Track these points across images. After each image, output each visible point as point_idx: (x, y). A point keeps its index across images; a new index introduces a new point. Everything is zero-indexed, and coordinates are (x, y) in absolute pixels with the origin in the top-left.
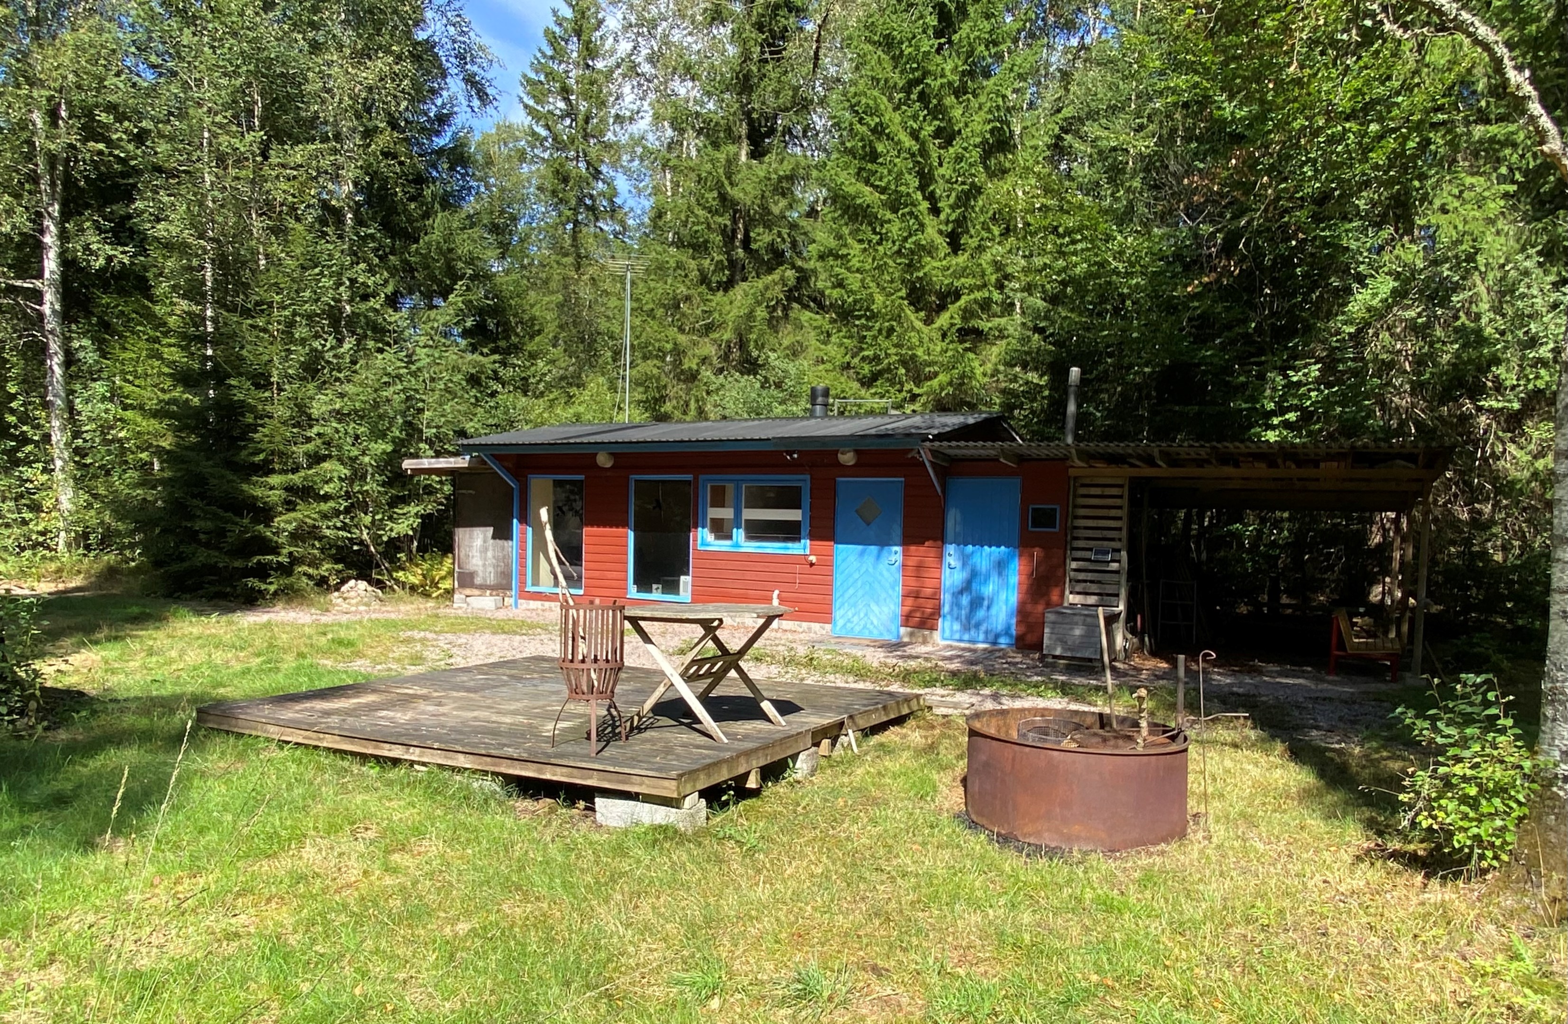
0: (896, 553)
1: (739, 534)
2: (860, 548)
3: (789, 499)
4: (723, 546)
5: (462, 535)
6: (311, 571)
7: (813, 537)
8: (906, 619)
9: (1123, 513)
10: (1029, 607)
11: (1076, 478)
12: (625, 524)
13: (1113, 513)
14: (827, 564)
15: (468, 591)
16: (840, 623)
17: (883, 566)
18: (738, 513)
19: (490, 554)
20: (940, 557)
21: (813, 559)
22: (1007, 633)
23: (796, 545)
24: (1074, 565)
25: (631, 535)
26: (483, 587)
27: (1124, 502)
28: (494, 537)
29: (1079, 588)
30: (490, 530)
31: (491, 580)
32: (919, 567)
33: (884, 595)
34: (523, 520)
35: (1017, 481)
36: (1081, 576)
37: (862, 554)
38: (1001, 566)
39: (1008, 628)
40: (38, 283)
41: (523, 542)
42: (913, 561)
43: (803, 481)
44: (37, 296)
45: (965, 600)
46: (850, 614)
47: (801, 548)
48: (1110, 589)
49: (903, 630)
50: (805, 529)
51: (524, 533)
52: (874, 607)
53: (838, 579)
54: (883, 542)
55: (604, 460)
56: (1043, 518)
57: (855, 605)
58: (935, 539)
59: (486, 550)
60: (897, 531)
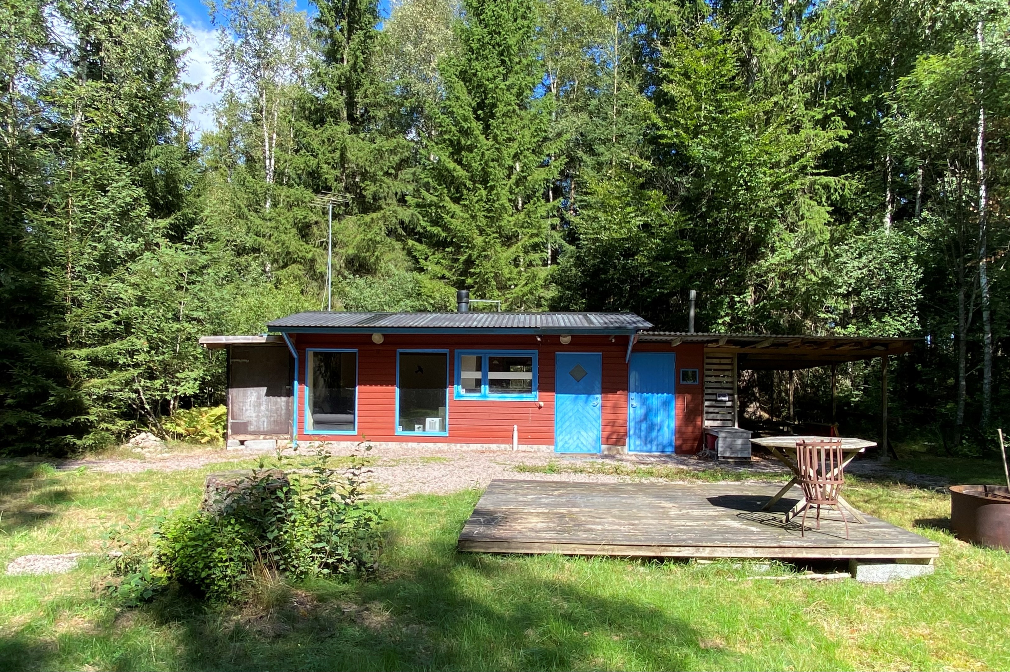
0: (597, 399)
1: (485, 389)
2: (574, 396)
4: (473, 397)
5: (234, 393)
7: (542, 389)
8: (607, 440)
10: (683, 429)
11: (705, 354)
12: (392, 383)
13: (727, 373)
14: (550, 406)
16: (560, 444)
17: (589, 408)
18: (485, 375)
19: (263, 408)
20: (627, 401)
21: (542, 404)
22: (670, 445)
23: (529, 395)
24: (707, 403)
25: (397, 390)
26: (257, 433)
28: (267, 395)
29: (711, 416)
30: (264, 389)
31: (265, 426)
33: (590, 425)
35: (673, 355)
36: (711, 410)
39: (671, 442)
42: (609, 404)
43: (533, 354)
45: (644, 426)
46: (567, 438)
47: (533, 397)
48: (729, 417)
49: (604, 447)
50: (535, 385)
51: (302, 391)
52: (583, 433)
53: (558, 417)
54: (589, 392)
55: (377, 338)
57: (570, 433)
58: (623, 390)
59: (260, 405)
60: (598, 385)
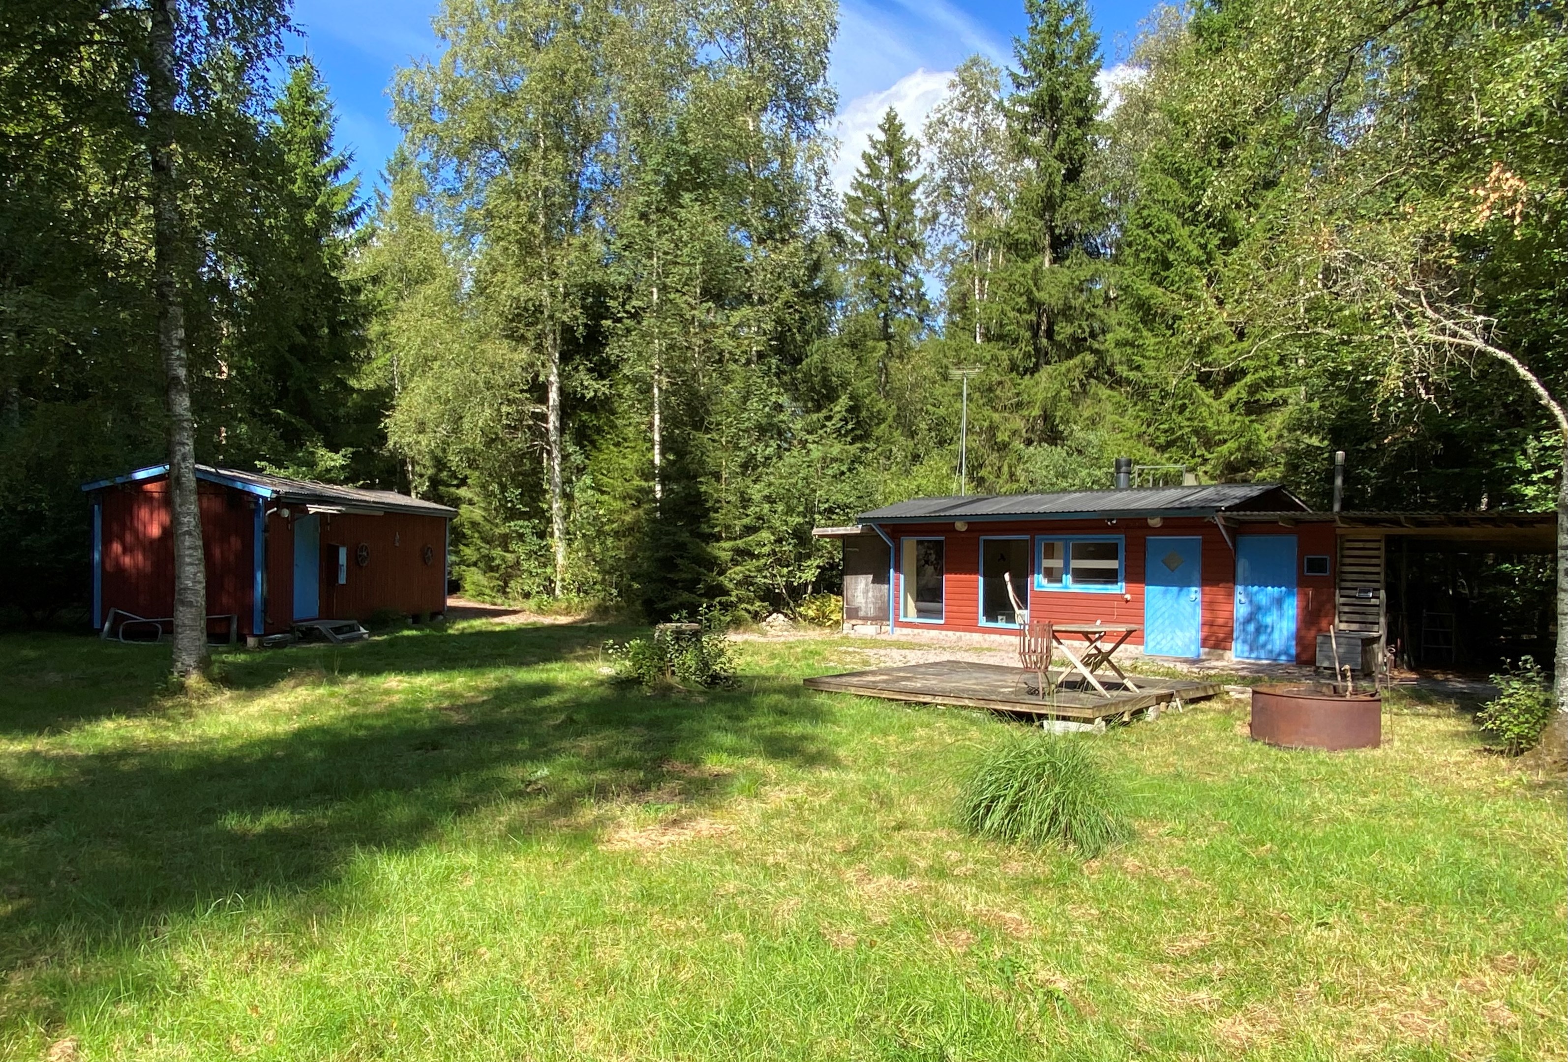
0: (1194, 593)
1: (1068, 579)
2: (1162, 588)
3: (1109, 552)
4: (1054, 587)
5: (848, 580)
6: (749, 607)
7: (1129, 580)
8: (1204, 642)
9: (1381, 561)
10: (1303, 633)
11: (1342, 536)
12: (976, 572)
13: (1374, 561)
14: (1139, 600)
15: (854, 622)
16: (1151, 644)
17: (1183, 601)
18: (1067, 564)
19: (870, 594)
20: (1231, 595)
21: (1128, 597)
22: (1286, 653)
23: (1114, 587)
24: (1342, 600)
25: (981, 579)
26: (865, 619)
27: (1382, 553)
28: (873, 582)
29: (1344, 618)
30: (871, 577)
31: (871, 613)
32: (1211, 603)
33: (1186, 624)
34: (898, 570)
35: (1294, 539)
36: (1346, 609)
37: (1165, 593)
38: (1279, 602)
39: (1288, 648)
40: (544, 408)
41: (897, 585)
42: (1207, 598)
43: (1120, 539)
44: (544, 418)
45: (1251, 628)
46: (1159, 638)
47: (1119, 588)
48: (1371, 618)
49: (1202, 650)
50: (1121, 575)
51: (898, 579)
52: (1179, 633)
53: (1148, 613)
54: (1183, 583)
55: (960, 526)
56: (1316, 566)
57: (1163, 631)
58: (1228, 581)
59: (867, 591)
60: (1197, 576)
